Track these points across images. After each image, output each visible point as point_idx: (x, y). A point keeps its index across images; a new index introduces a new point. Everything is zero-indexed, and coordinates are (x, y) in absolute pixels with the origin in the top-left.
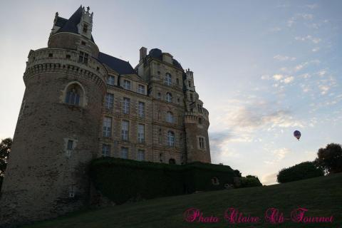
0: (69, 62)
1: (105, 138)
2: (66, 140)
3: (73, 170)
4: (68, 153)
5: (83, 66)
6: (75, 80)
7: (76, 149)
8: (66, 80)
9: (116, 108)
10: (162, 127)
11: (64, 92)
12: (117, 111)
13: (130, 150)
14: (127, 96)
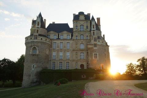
0: (31, 40)
1: (53, 60)
2: (32, 65)
3: (35, 74)
4: (33, 69)
5: (36, 40)
6: (34, 46)
7: (35, 68)
8: (31, 46)
9: (57, 48)
10: (77, 51)
11: (31, 50)
12: (58, 49)
13: (63, 63)
14: (62, 42)
